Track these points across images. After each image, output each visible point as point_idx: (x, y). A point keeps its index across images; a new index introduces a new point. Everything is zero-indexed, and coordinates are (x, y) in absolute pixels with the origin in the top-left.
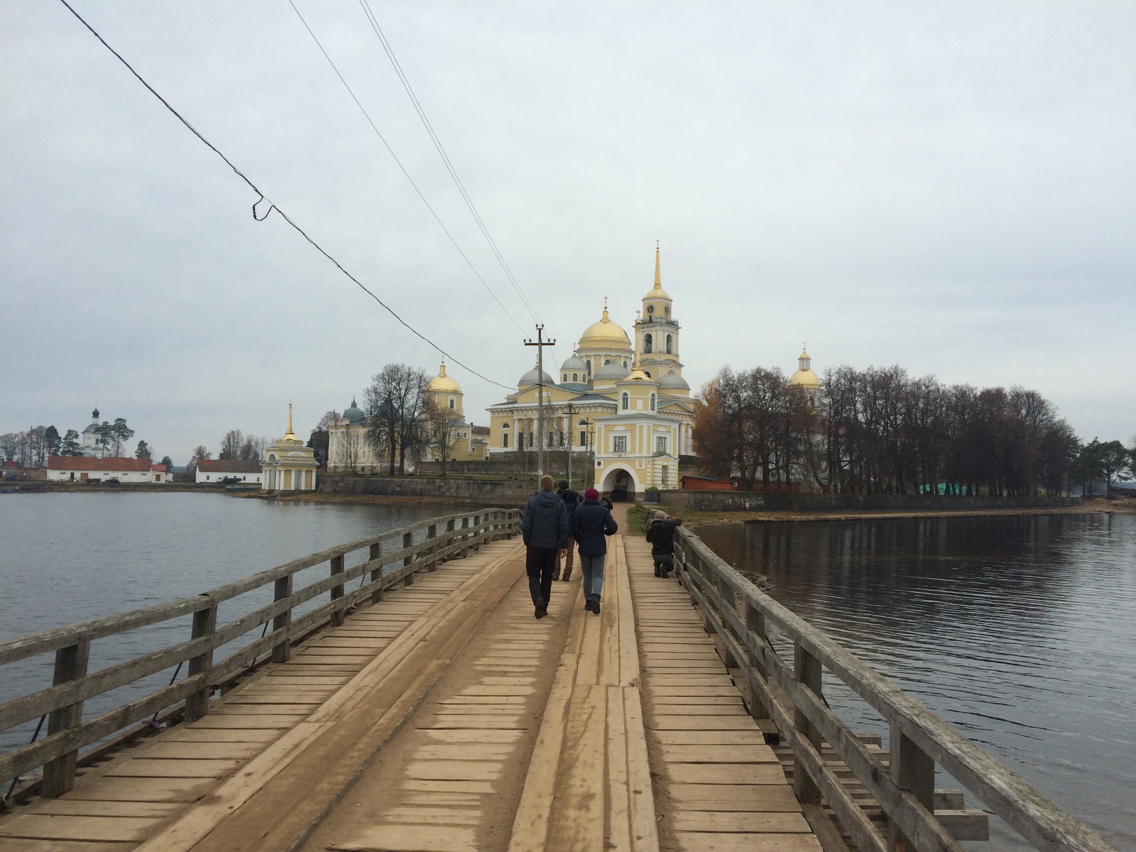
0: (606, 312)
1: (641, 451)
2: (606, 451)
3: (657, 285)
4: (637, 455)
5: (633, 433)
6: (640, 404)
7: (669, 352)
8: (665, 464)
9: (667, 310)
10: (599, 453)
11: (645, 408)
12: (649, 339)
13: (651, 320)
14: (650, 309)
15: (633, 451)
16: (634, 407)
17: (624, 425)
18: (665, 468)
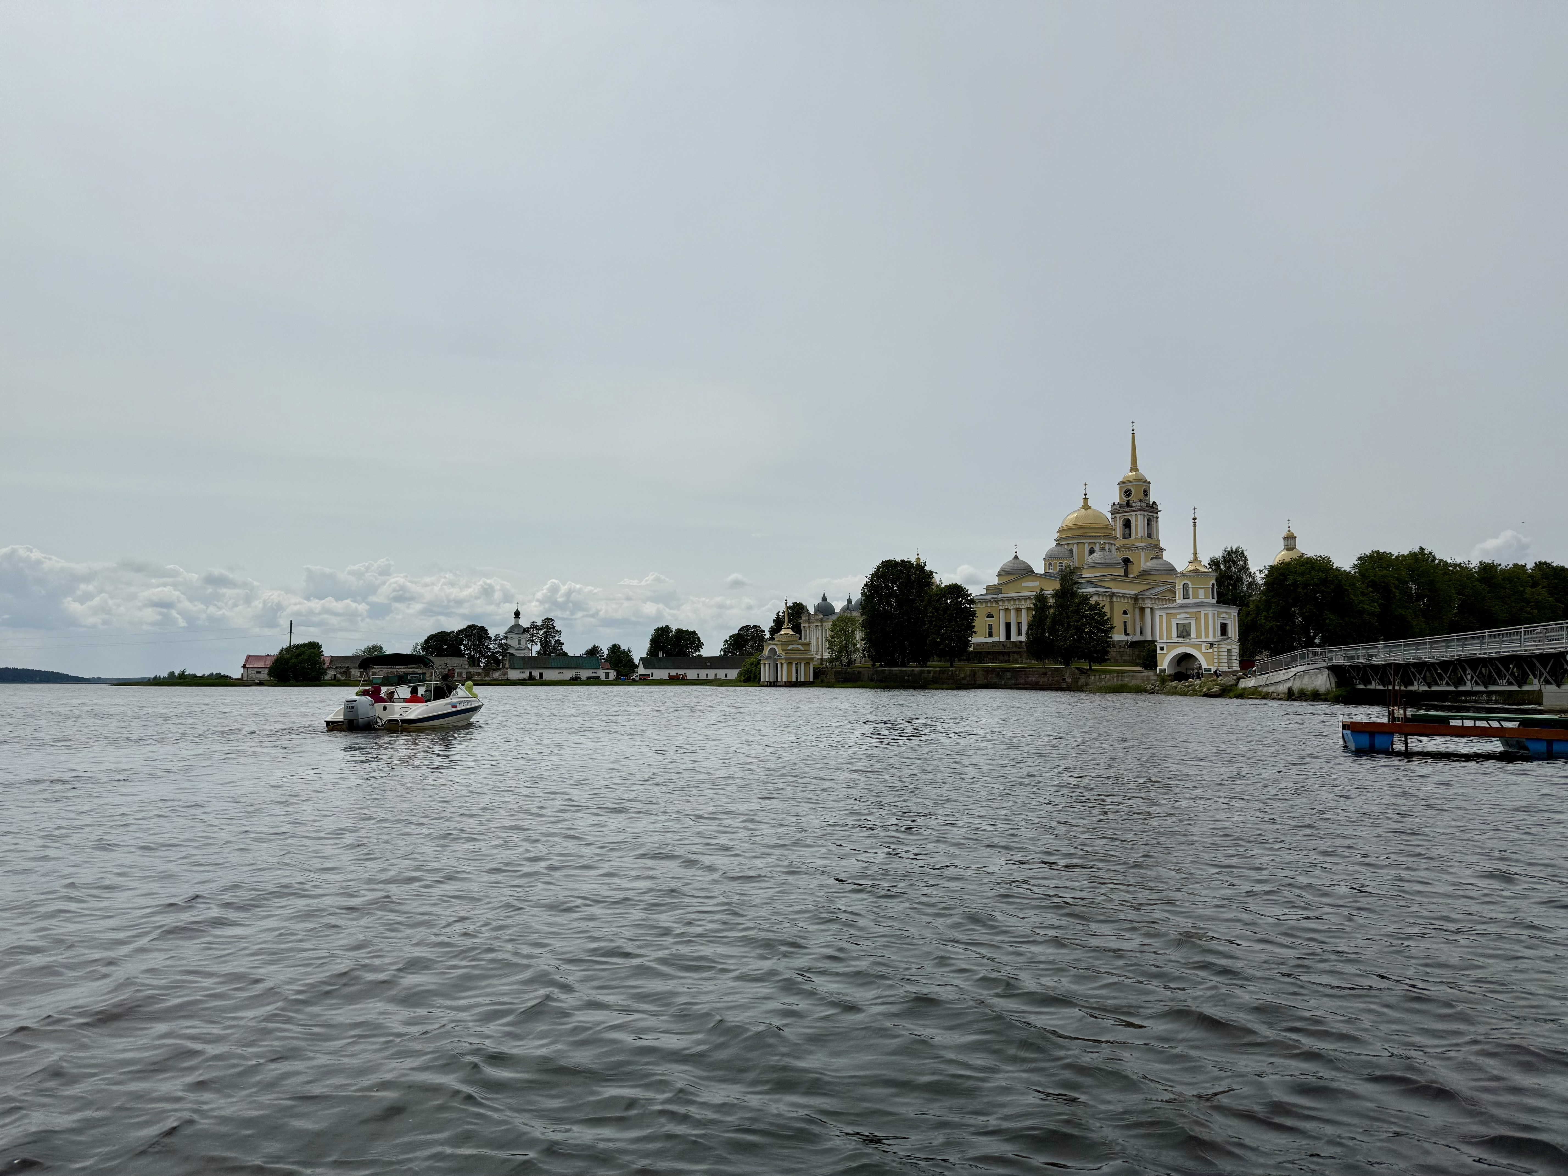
0: (1086, 500)
1: (1207, 636)
2: (1169, 636)
3: (1134, 468)
4: (1203, 639)
5: (1198, 619)
6: (1201, 593)
7: (1149, 536)
8: (1229, 647)
9: (1146, 493)
10: (1161, 638)
11: (1206, 597)
12: (1127, 524)
13: (1128, 504)
14: (1128, 493)
15: (1198, 636)
16: (1196, 596)
17: (1188, 613)
18: (1229, 651)
